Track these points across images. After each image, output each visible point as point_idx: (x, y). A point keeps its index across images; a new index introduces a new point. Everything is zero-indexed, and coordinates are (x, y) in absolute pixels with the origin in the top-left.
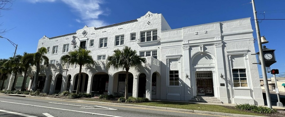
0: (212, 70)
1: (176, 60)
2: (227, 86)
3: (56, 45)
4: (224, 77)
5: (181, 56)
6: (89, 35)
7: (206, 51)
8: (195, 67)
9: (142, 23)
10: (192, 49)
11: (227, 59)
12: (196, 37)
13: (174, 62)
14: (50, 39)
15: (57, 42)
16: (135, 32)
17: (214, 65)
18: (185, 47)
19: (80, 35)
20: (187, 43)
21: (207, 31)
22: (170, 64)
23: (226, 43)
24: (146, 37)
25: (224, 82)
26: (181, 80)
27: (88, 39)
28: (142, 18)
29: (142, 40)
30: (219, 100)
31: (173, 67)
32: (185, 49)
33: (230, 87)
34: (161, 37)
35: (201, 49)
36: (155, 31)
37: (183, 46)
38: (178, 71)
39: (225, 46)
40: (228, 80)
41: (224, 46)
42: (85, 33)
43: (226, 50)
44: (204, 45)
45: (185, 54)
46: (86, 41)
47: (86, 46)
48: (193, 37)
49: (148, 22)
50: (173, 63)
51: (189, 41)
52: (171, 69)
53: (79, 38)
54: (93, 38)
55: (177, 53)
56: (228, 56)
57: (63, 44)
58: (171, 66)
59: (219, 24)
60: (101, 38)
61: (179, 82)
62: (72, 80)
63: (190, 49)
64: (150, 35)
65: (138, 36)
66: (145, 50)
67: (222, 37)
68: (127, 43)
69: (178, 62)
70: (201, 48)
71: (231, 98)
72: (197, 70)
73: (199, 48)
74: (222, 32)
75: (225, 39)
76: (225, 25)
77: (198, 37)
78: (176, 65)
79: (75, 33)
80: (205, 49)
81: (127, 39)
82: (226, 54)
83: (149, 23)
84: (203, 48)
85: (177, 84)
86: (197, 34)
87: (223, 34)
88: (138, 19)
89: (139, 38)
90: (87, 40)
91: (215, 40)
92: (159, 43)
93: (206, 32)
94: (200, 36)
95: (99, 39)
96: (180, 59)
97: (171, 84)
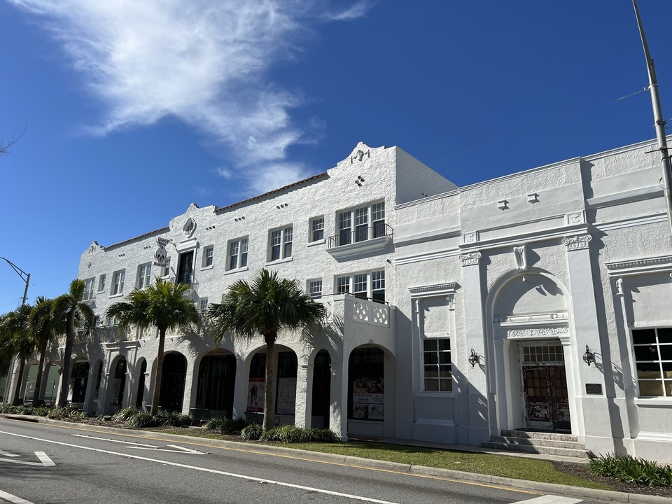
0: (560, 336)
1: (442, 301)
2: (611, 396)
3: (120, 268)
4: (599, 360)
5: (457, 286)
6: (201, 232)
7: (538, 265)
8: (502, 324)
9: (340, 183)
10: (489, 262)
11: (610, 293)
12: (501, 216)
13: (435, 308)
14: (106, 250)
15: (124, 257)
16: (321, 214)
17: (566, 314)
18: (468, 256)
19: (177, 233)
20: (475, 241)
21: (536, 195)
22: (423, 318)
23: (603, 234)
24: (352, 227)
25: (598, 378)
26: (459, 374)
27: (198, 246)
28: (341, 165)
29: (343, 237)
30: (583, 447)
31: (435, 325)
32: (468, 262)
33: (620, 399)
34: (394, 226)
35: (519, 261)
36: (379, 206)
37: (460, 251)
38: (449, 340)
39: (602, 245)
40: (614, 370)
41: (596, 245)
42: (190, 227)
43: (603, 260)
44: (529, 247)
45: (469, 278)
46: (192, 252)
47: (193, 267)
48: (491, 218)
49: (356, 179)
50: (432, 313)
51: (478, 232)
52: (429, 335)
53: (175, 245)
54: (211, 240)
55: (445, 278)
56: (613, 281)
57: (137, 265)
58: (427, 322)
59: (579, 166)
60: (231, 238)
61: (451, 380)
62: (148, 374)
63: (484, 263)
64: (366, 221)
65: (330, 228)
66: (349, 272)
67: (590, 213)
68: (300, 250)
69: (448, 307)
70: (518, 255)
71: (626, 439)
72: (511, 335)
73: (513, 255)
74: (588, 192)
75: (602, 217)
76: (602, 166)
77: (507, 217)
78: (442, 318)
79: (167, 230)
80: (533, 258)
81: (299, 238)
82: (606, 274)
83: (360, 181)
84: (524, 256)
85: (448, 385)
86: (506, 208)
87: (591, 202)
88: (329, 172)
89: (333, 233)
90: (195, 249)
91: (566, 225)
92: (390, 247)
93: (533, 198)
94: (517, 212)
95: (226, 243)
96: (452, 297)
97: (430, 385)
